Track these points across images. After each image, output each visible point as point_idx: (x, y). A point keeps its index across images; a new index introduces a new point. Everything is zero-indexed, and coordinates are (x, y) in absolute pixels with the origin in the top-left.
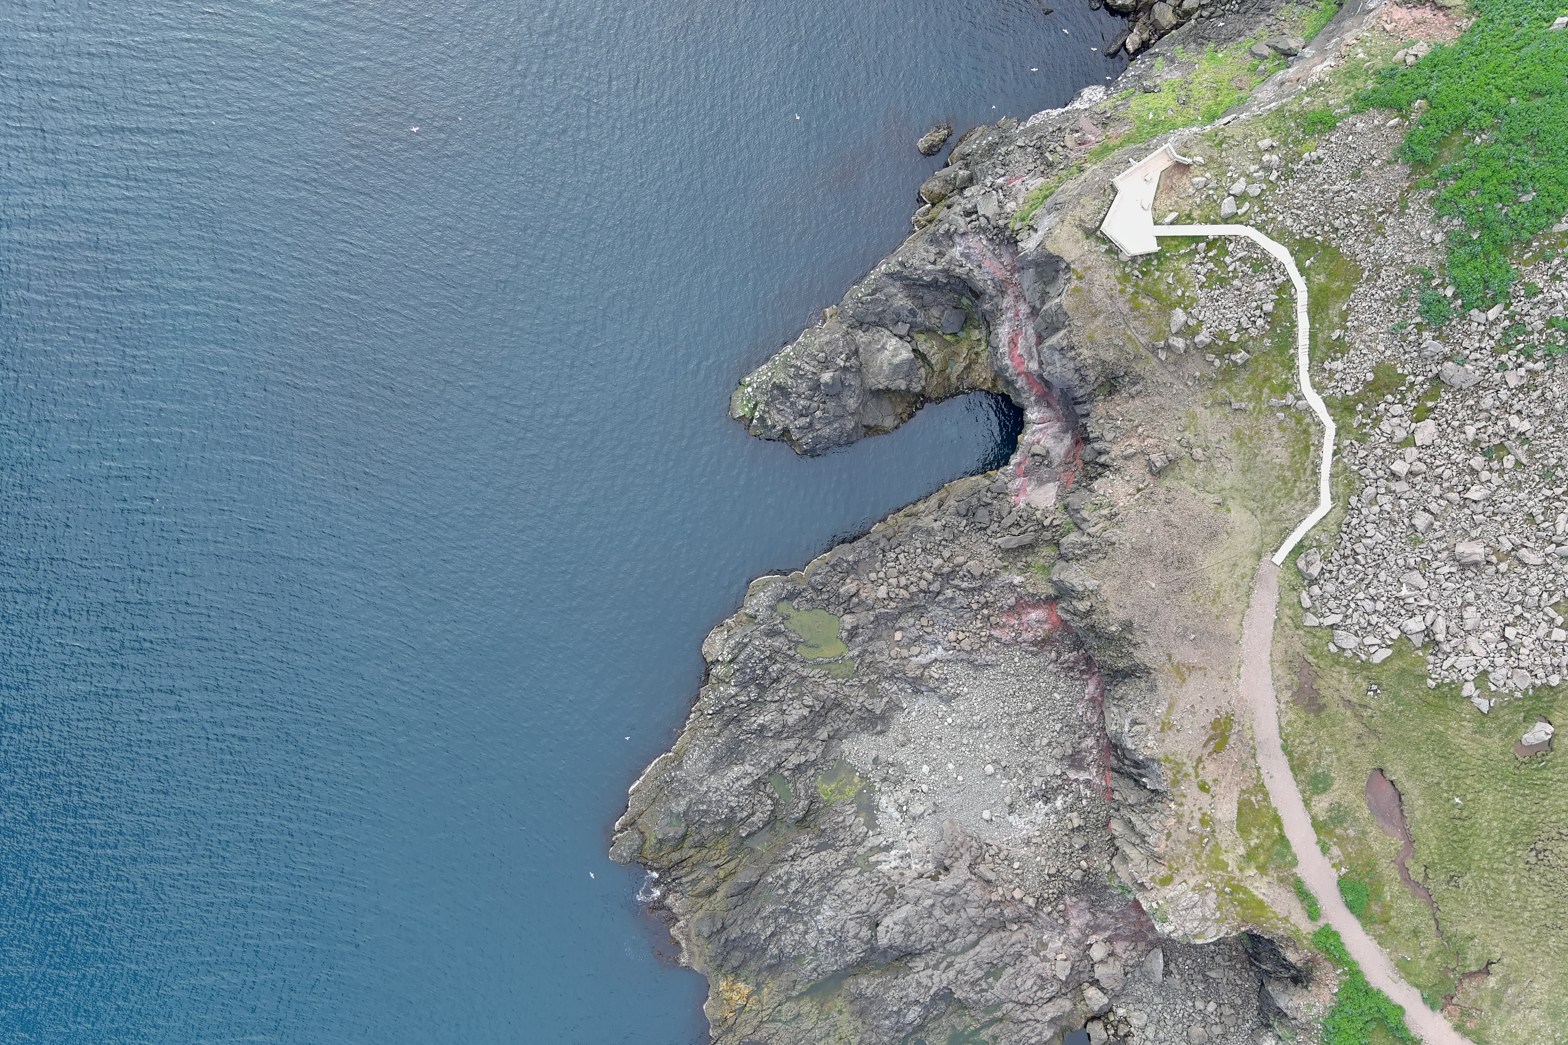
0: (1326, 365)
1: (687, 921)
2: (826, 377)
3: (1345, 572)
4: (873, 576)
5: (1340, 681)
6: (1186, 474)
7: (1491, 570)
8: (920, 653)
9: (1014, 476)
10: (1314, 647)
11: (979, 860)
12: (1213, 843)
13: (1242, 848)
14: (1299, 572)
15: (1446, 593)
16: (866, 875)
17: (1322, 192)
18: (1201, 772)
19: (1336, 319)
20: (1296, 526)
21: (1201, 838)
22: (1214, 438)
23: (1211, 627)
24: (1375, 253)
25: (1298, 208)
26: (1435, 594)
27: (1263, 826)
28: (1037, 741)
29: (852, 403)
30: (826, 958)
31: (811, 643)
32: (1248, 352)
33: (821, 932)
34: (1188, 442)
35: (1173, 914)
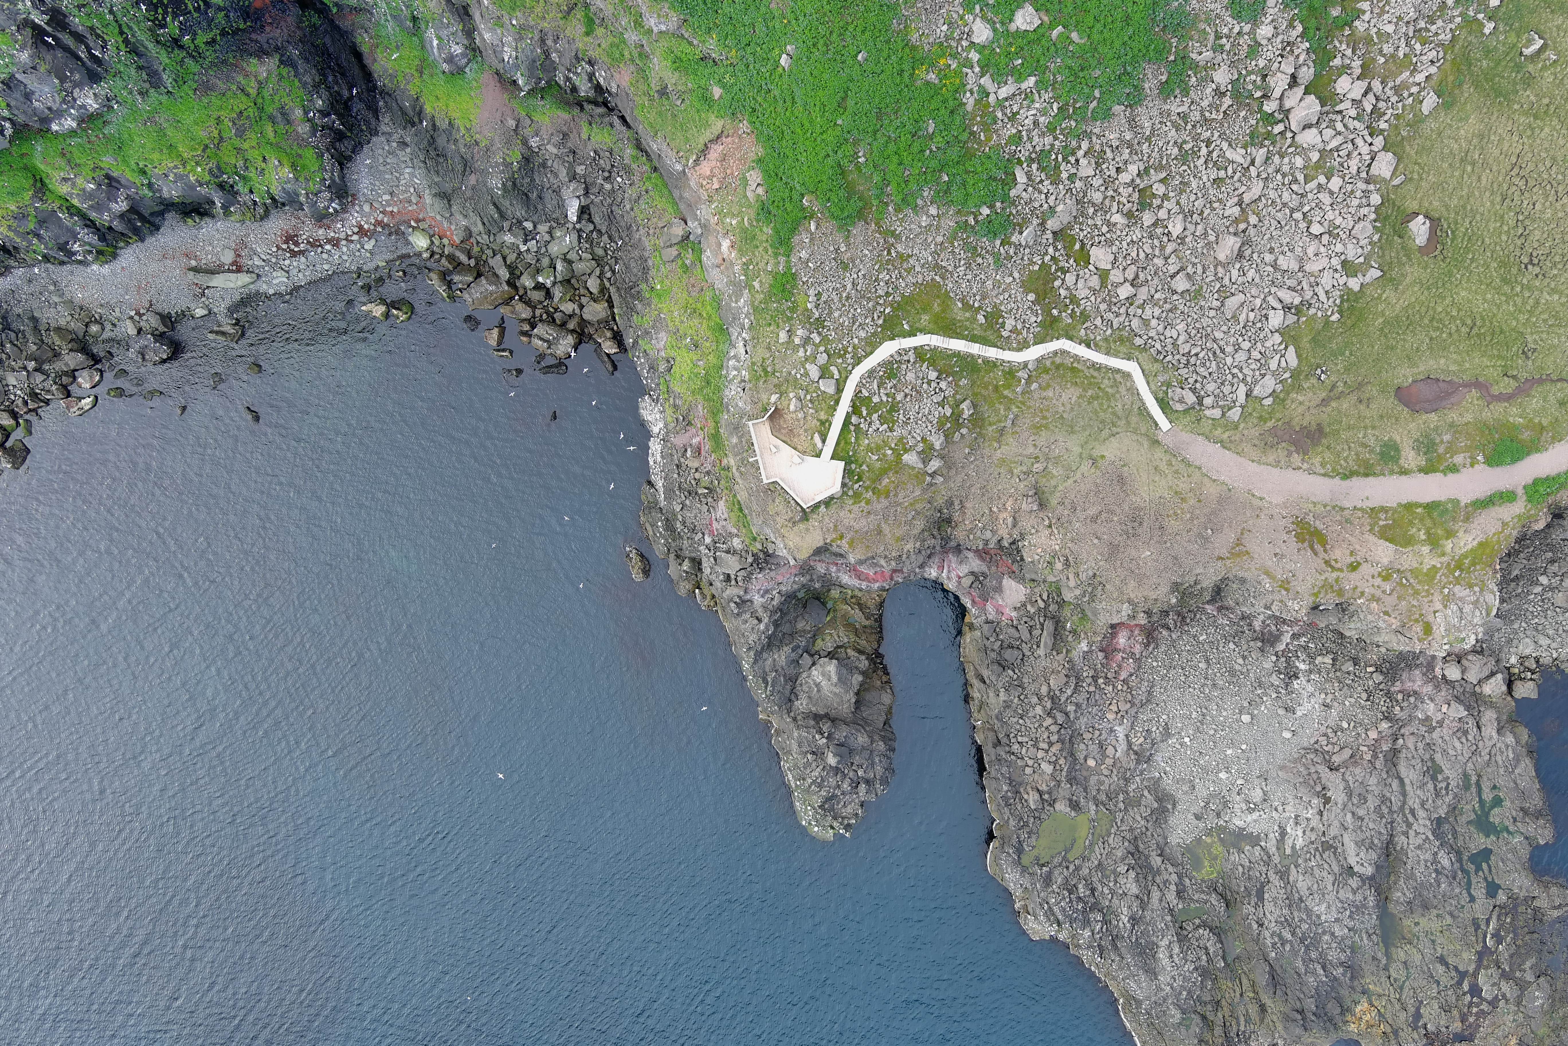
0: (1005, 334)
1: (1280, 1037)
2: (832, 760)
3: (1202, 369)
4: (1028, 771)
5: (1301, 403)
6: (1053, 482)
7: (1252, 232)
8: (1115, 747)
9: (984, 610)
10: (1260, 418)
11: (1327, 757)
12: (1408, 575)
13: (1423, 548)
14: (1186, 411)
15: (1257, 280)
16: (1300, 861)
17: (848, 298)
18: (1339, 565)
19: (967, 315)
20: (1141, 400)
21: (1401, 584)
22: (1031, 450)
23: (1207, 510)
24: (923, 266)
25: (854, 323)
26: (1254, 291)
27: (1411, 523)
28: (1237, 667)
29: (862, 739)
30: (1363, 922)
31: (1068, 844)
32: (965, 400)
33: (1337, 920)
34: (1025, 473)
35: (1461, 632)
